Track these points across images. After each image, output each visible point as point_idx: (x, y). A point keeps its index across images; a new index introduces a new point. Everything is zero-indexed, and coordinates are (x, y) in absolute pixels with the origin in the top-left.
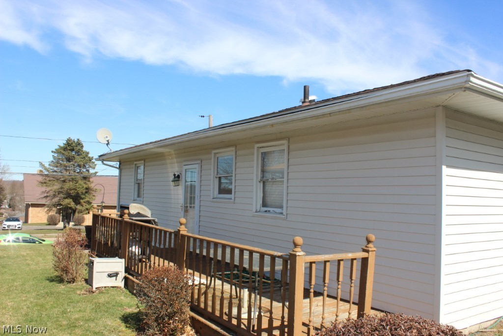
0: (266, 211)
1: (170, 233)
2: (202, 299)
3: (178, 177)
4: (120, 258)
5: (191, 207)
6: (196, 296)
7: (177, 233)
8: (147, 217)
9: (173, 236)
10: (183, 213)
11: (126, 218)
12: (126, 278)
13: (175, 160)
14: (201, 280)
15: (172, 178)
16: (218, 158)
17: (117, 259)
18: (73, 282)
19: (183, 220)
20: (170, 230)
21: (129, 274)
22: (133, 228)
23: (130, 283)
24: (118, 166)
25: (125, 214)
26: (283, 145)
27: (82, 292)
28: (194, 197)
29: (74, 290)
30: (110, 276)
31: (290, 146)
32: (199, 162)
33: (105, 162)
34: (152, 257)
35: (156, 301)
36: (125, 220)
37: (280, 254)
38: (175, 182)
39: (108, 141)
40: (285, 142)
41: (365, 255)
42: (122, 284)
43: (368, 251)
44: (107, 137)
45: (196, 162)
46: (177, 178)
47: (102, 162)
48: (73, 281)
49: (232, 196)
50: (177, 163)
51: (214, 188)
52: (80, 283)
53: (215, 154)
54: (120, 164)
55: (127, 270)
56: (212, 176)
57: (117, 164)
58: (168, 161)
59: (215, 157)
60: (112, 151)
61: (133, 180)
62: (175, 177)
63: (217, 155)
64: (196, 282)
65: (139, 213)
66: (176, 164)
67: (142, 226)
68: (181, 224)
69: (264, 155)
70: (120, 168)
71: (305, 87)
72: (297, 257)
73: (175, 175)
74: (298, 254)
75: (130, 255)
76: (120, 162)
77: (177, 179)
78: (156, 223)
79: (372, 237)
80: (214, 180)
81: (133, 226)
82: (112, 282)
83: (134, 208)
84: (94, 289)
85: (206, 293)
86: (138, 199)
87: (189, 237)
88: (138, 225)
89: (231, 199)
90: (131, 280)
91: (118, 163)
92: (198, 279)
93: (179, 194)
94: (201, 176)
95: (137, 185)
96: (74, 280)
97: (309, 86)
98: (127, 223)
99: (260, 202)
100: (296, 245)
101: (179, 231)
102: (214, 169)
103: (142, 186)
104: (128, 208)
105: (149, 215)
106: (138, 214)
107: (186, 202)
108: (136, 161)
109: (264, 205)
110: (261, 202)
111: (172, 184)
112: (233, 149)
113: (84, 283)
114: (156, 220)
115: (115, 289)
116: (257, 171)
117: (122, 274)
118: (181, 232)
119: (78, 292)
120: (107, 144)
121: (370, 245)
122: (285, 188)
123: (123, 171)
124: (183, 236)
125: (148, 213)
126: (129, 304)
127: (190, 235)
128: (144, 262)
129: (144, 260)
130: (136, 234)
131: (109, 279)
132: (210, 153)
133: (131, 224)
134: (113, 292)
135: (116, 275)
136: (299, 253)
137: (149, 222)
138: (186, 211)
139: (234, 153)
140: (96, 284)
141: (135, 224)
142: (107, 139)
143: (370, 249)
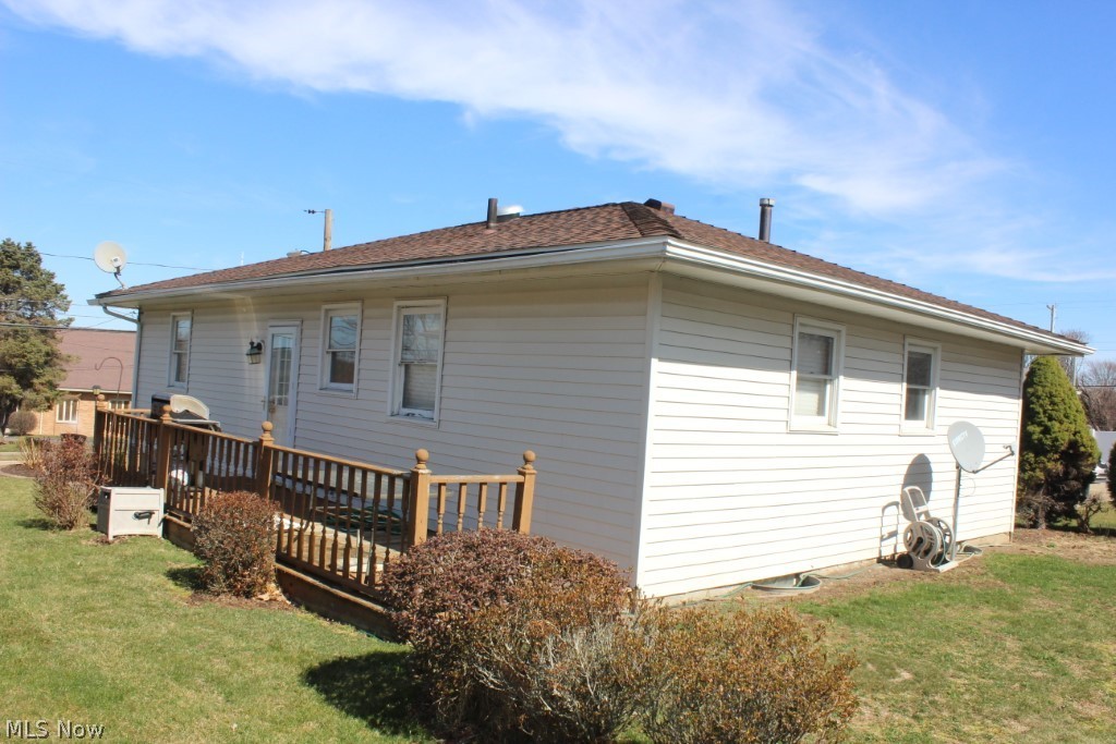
0: (408, 415)
1: (247, 445)
2: (295, 546)
3: (259, 347)
4: (155, 487)
5: (280, 403)
6: (285, 544)
7: (258, 445)
8: (201, 418)
9: (251, 449)
10: (265, 413)
11: (167, 419)
12: (165, 522)
13: (254, 315)
14: (294, 523)
15: (247, 348)
16: (331, 319)
17: (148, 490)
18: (71, 528)
19: (268, 425)
20: (246, 440)
21: (171, 514)
22: (179, 437)
23: (173, 529)
24: (135, 317)
25: (164, 412)
26: (439, 306)
27: (90, 543)
28: (287, 386)
29: (77, 539)
30: (139, 516)
31: (450, 310)
32: (298, 323)
33: (109, 308)
34: (207, 489)
35: (225, 542)
36: (165, 422)
37: (400, 472)
38: (254, 357)
39: (118, 268)
40: (441, 302)
41: (520, 478)
42: (158, 531)
43: (523, 474)
44: (116, 260)
45: (292, 323)
46: (256, 349)
47: (105, 308)
48: (70, 525)
49: (353, 387)
50: (257, 320)
51: (322, 372)
52: (82, 529)
53: (327, 311)
54: (140, 313)
55: (167, 508)
56: (320, 348)
57: (134, 313)
58: (240, 317)
59: (326, 316)
60: (126, 287)
61: (169, 347)
62: (252, 347)
63: (331, 314)
64: (286, 527)
65: (187, 411)
66: (255, 323)
67: (196, 433)
68: (265, 431)
69: (408, 319)
70: (139, 321)
71: (490, 201)
72: (420, 477)
73: (252, 343)
74: (420, 471)
75: (173, 483)
76: (140, 309)
77: (256, 351)
78: (216, 429)
79: (532, 455)
80: (323, 358)
81: (178, 434)
82: (141, 527)
83: (179, 403)
84: (111, 538)
85: (300, 538)
86: (177, 384)
87: (276, 451)
88: (190, 431)
89: (351, 391)
90: (175, 523)
91: (137, 311)
92: (289, 522)
93: (259, 377)
94: (301, 348)
95: (175, 358)
96: (73, 525)
97: (496, 200)
98: (167, 427)
99: (399, 399)
100: (419, 460)
101: (261, 441)
102: (324, 335)
103: (186, 360)
104: (168, 402)
105: (206, 416)
106: (187, 414)
107: (271, 392)
108: (175, 310)
109: (406, 403)
110: (401, 400)
111: (247, 359)
112: (358, 305)
113: (89, 529)
114: (219, 426)
115: (146, 538)
116: (396, 346)
117: (159, 515)
118: (265, 444)
119: (84, 542)
120: (115, 274)
121: (528, 466)
122: (438, 377)
123: (145, 328)
124: (268, 449)
125: (203, 412)
126: (174, 558)
127: (278, 447)
128: (191, 497)
129: (192, 494)
130: (179, 448)
131: (137, 521)
132: (319, 309)
133: (176, 430)
134: (146, 542)
135: (149, 515)
136: (423, 470)
137: (205, 426)
138: (272, 410)
139: (359, 312)
140: (113, 530)
141: (183, 430)
142: (117, 264)
143: (527, 471)
